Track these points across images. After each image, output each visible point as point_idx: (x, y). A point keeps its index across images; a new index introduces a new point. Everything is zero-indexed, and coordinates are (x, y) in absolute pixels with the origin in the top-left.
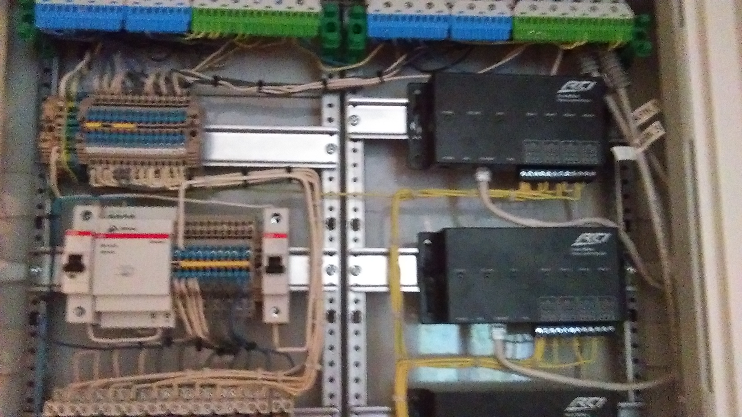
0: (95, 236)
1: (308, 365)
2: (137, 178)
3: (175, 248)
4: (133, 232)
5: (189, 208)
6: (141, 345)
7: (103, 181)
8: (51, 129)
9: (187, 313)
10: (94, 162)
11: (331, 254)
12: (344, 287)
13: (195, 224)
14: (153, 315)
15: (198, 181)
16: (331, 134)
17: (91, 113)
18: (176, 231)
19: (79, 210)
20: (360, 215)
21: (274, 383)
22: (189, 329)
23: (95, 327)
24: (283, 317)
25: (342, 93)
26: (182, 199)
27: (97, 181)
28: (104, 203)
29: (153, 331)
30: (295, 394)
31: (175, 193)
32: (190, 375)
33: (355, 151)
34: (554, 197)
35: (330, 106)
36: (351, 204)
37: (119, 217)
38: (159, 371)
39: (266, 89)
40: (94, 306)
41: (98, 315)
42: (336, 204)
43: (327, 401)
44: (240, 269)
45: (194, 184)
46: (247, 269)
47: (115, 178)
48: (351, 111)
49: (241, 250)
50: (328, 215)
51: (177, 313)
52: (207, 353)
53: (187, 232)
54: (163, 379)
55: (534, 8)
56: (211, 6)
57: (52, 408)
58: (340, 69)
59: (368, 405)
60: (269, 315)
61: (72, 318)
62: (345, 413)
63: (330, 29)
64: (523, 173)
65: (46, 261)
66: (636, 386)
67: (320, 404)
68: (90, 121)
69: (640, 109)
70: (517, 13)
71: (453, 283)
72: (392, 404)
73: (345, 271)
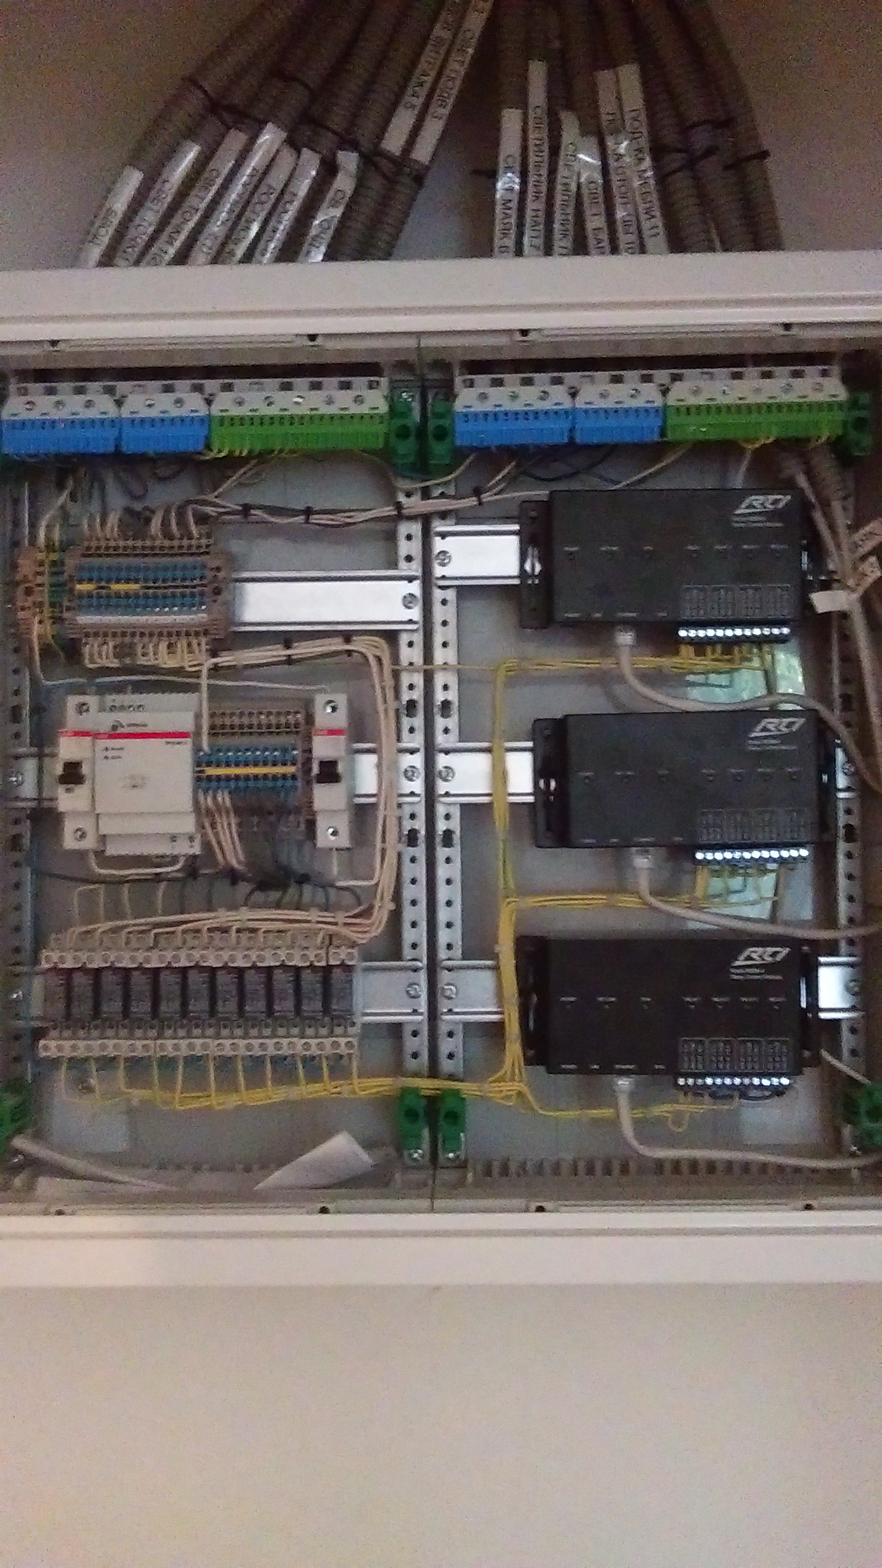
0: (96, 736)
1: (377, 903)
2: (145, 655)
3: (197, 749)
4: (142, 730)
5: (214, 693)
6: (158, 878)
7: (99, 661)
8: (29, 592)
9: (216, 835)
10: (87, 635)
11: (412, 752)
12: (431, 796)
13: (222, 715)
14: (173, 838)
15: (225, 659)
16: (410, 579)
17: (81, 568)
18: (198, 727)
19: (72, 701)
20: (452, 696)
21: (334, 927)
22: (220, 857)
23: (99, 854)
24: (344, 841)
25: (426, 519)
26: (204, 682)
27: (92, 662)
28: (104, 690)
29: (174, 859)
30: (361, 942)
31: (195, 674)
32: (223, 917)
33: (445, 603)
35: (410, 537)
36: (439, 679)
37: (122, 708)
38: (183, 911)
39: (315, 519)
40: (97, 827)
41: (103, 839)
42: (418, 679)
43: (407, 952)
44: (284, 777)
45: (221, 662)
46: (294, 777)
47: (116, 656)
48: (439, 545)
49: (285, 751)
50: (407, 696)
51: (204, 835)
52: (244, 888)
53: (212, 727)
54: (186, 922)
55: (696, 392)
56: (236, 411)
57: (50, 957)
58: (423, 485)
59: (464, 959)
60: (325, 837)
61: (70, 842)
62: (433, 968)
63: (403, 433)
64: (683, 633)
65: (30, 766)
66: (851, 933)
67: (398, 956)
68: (80, 582)
69: (862, 531)
70: (671, 400)
71: (576, 789)
72: (495, 956)
73: (431, 775)
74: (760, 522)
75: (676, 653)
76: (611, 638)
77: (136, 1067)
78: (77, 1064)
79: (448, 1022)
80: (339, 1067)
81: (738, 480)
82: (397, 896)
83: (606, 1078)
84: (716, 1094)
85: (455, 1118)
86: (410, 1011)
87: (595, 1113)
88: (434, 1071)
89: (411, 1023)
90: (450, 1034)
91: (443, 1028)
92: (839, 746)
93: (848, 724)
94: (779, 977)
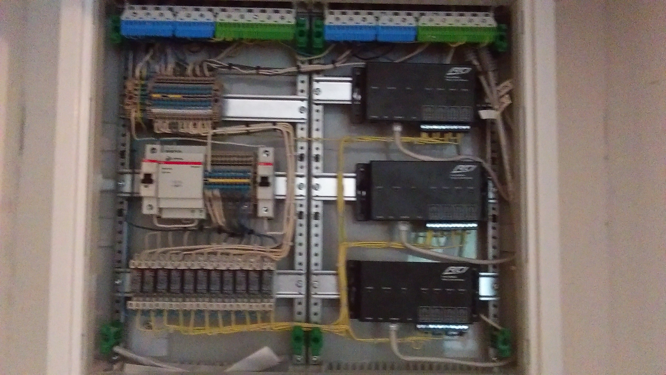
0: (159, 162)
1: (285, 242)
2: (183, 128)
3: (205, 171)
4: (181, 161)
5: (214, 147)
6: (185, 229)
7: (162, 130)
8: (131, 98)
9: (213, 210)
10: (156, 118)
11: (301, 176)
12: (309, 197)
13: (217, 156)
14: (193, 211)
15: (219, 131)
16: (302, 100)
17: (154, 87)
18: (206, 161)
19: (149, 147)
20: (320, 152)
21: (264, 253)
22: (213, 219)
23: (159, 217)
24: (270, 214)
25: (310, 74)
26: (209, 141)
27: (158, 130)
28: (164, 143)
29: (192, 221)
30: (276, 259)
31: (205, 137)
32: (214, 247)
33: (318, 111)
34: (443, 142)
35: (303, 82)
36: (314, 145)
37: (172, 152)
38: (196, 244)
39: (261, 72)
40: (158, 204)
41: (160, 210)
42: (305, 145)
43: (297, 267)
44: (244, 184)
45: (217, 132)
46: (249, 184)
47: (170, 128)
48: (316, 85)
49: (245, 172)
50: (300, 152)
51: (207, 210)
52: (224, 235)
53: (212, 161)
54: (197, 249)
55: (431, 20)
56: (227, 20)
57: (134, 263)
58: (309, 58)
59: (323, 270)
60: (262, 212)
61: (145, 211)
62: (309, 274)
63: (301, 34)
64: (423, 127)
65: (128, 178)
66: (495, 262)
67: (292, 268)
68: (155, 93)
69: (502, 85)
70: (420, 24)
71: (375, 195)
72: (336, 269)
73: (310, 187)
74: (457, 79)
75: (419, 136)
76: (391, 128)
77: (173, 315)
78: (146, 313)
79: (314, 298)
80: (265, 317)
81: (448, 61)
82: (293, 240)
83: (386, 324)
84: (435, 332)
85: (317, 340)
86: (298, 293)
87: (380, 340)
88: (308, 320)
89: (298, 298)
90: (316, 304)
91: (313, 301)
92: (490, 179)
93: (494, 170)
94: (462, 280)
